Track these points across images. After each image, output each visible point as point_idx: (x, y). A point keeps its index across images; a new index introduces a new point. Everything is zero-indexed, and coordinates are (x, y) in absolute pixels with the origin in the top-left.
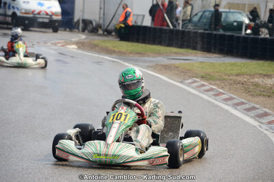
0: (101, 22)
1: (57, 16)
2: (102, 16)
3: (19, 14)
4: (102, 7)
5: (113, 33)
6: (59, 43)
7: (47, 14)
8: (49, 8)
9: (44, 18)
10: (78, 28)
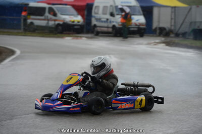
0: (173, 28)
1: (143, 25)
2: (173, 24)
3: (117, 26)
4: (173, 17)
5: (181, 36)
6: (151, 43)
7: (136, 25)
8: (137, 20)
9: (133, 28)
10: (156, 33)
